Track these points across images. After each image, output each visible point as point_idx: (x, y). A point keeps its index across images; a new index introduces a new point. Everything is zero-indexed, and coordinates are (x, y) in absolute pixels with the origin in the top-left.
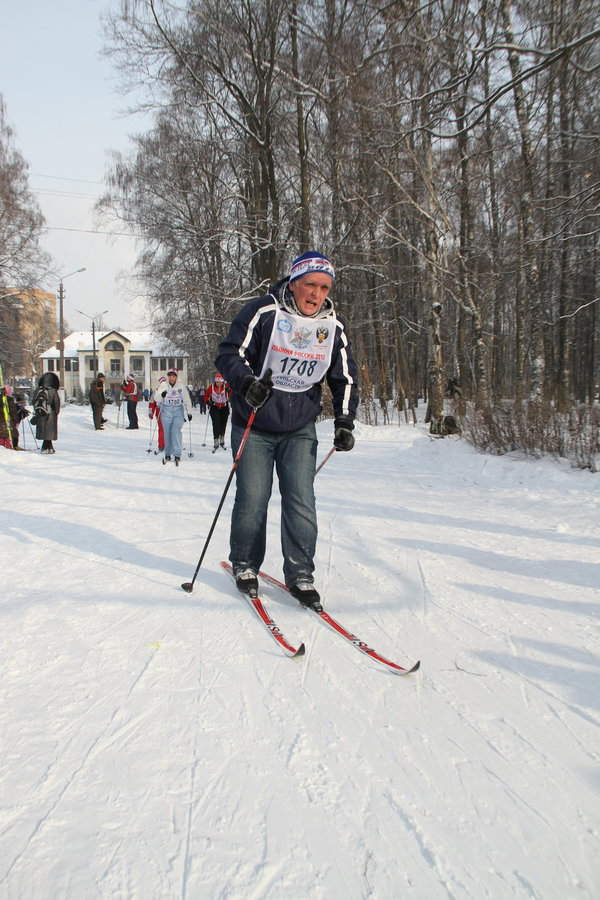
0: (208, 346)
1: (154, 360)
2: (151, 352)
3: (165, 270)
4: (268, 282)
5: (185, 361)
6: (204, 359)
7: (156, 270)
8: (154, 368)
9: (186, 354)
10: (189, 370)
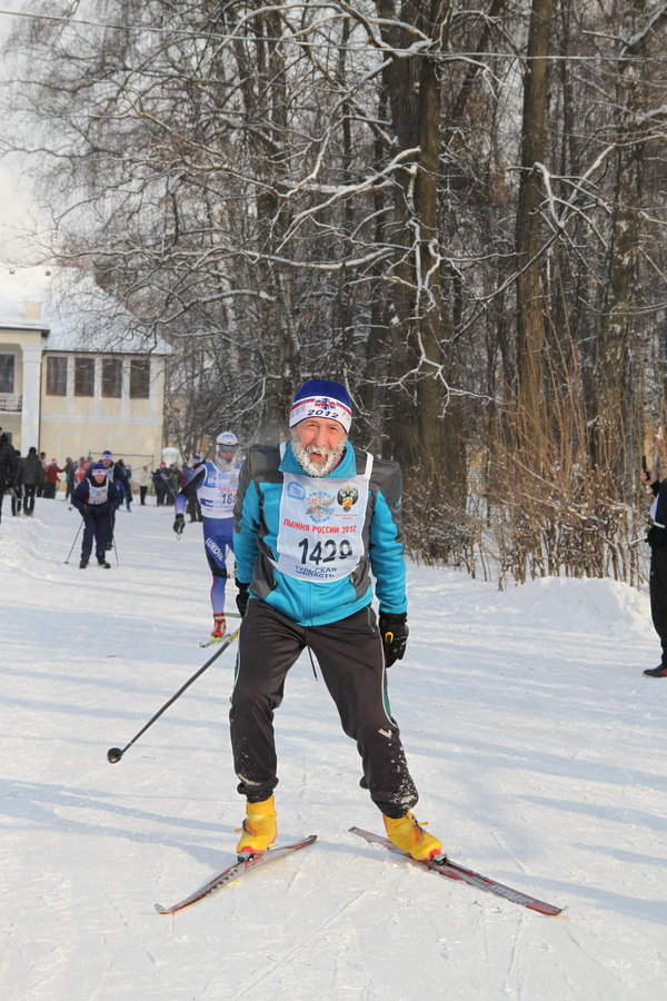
0: (233, 326)
1: (54, 361)
2: (45, 334)
3: (103, 71)
4: (415, 157)
5: (156, 368)
6: (222, 366)
7: (70, 70)
8: (55, 387)
9: (164, 347)
10: (169, 397)
